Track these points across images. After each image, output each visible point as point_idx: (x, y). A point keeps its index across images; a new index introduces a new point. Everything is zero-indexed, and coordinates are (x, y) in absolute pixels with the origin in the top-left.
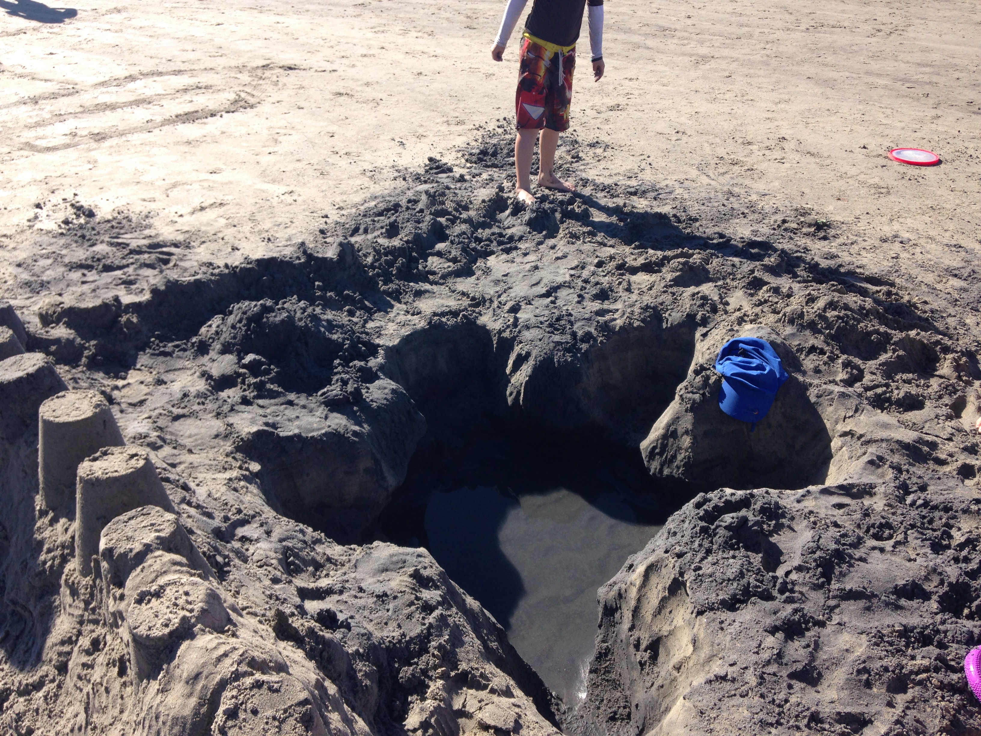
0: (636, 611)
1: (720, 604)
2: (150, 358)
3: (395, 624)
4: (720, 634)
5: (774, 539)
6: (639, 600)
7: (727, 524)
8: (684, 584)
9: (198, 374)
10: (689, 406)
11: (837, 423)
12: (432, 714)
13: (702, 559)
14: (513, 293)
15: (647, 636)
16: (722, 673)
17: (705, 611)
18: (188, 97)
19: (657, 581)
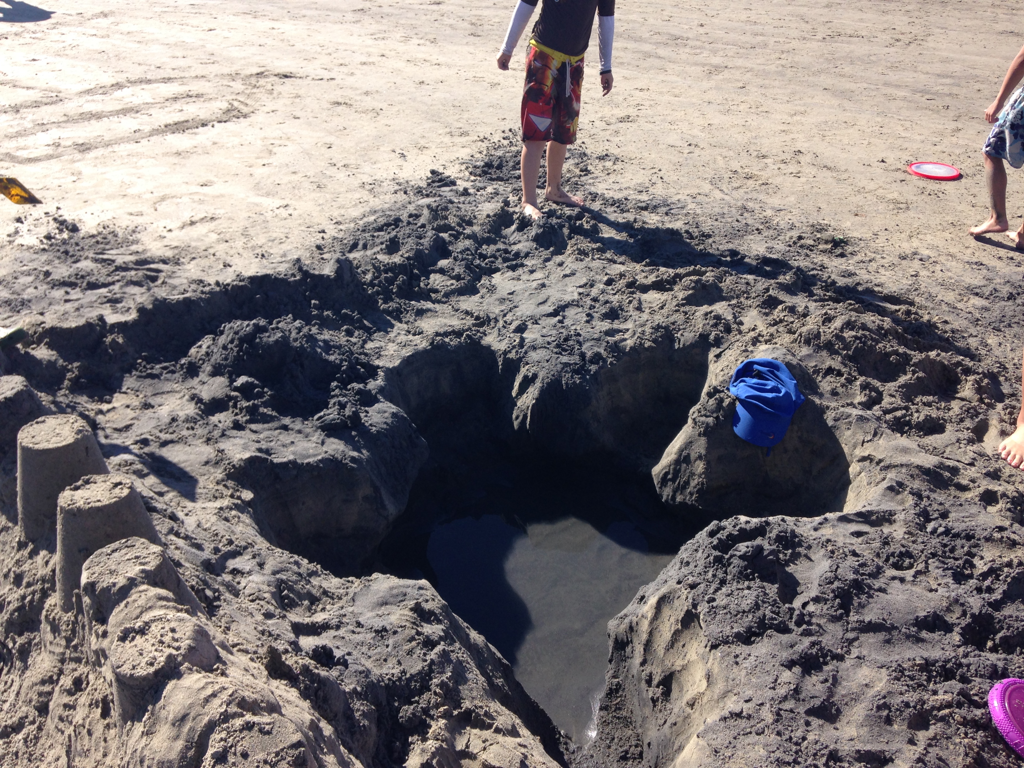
0: (648, 645)
1: (735, 637)
2: (136, 380)
3: (395, 661)
4: (735, 669)
5: (791, 569)
6: (651, 634)
7: (741, 553)
8: (697, 616)
9: (187, 397)
10: (702, 430)
11: (855, 447)
12: (434, 755)
13: (716, 590)
14: (519, 312)
15: (659, 671)
16: (737, 710)
17: (719, 645)
18: (177, 106)
19: (670, 613)
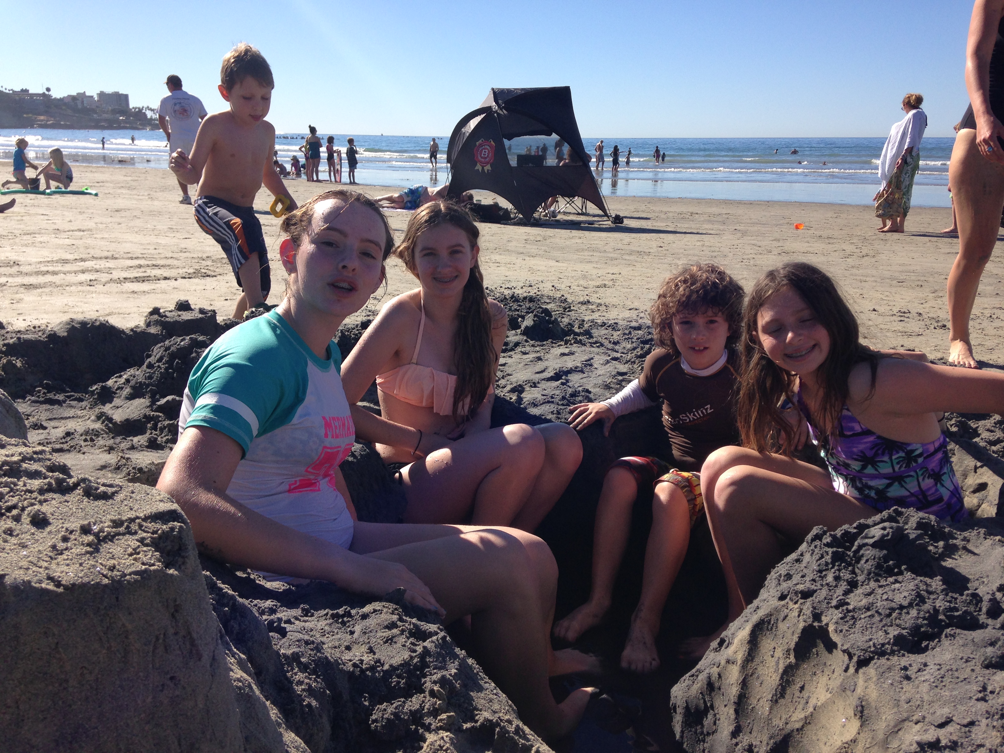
0: (741, 704)
2: (30, 405)
3: (364, 648)
4: (908, 686)
5: (948, 563)
6: (744, 684)
8: (823, 631)
9: (93, 418)
13: (846, 593)
19: (773, 644)
